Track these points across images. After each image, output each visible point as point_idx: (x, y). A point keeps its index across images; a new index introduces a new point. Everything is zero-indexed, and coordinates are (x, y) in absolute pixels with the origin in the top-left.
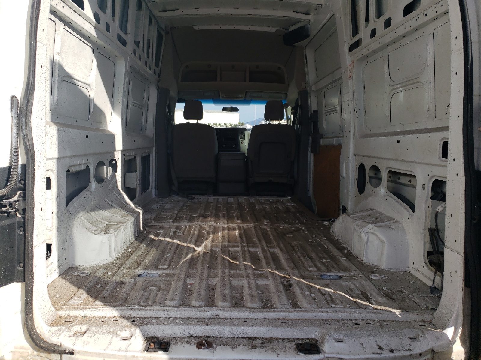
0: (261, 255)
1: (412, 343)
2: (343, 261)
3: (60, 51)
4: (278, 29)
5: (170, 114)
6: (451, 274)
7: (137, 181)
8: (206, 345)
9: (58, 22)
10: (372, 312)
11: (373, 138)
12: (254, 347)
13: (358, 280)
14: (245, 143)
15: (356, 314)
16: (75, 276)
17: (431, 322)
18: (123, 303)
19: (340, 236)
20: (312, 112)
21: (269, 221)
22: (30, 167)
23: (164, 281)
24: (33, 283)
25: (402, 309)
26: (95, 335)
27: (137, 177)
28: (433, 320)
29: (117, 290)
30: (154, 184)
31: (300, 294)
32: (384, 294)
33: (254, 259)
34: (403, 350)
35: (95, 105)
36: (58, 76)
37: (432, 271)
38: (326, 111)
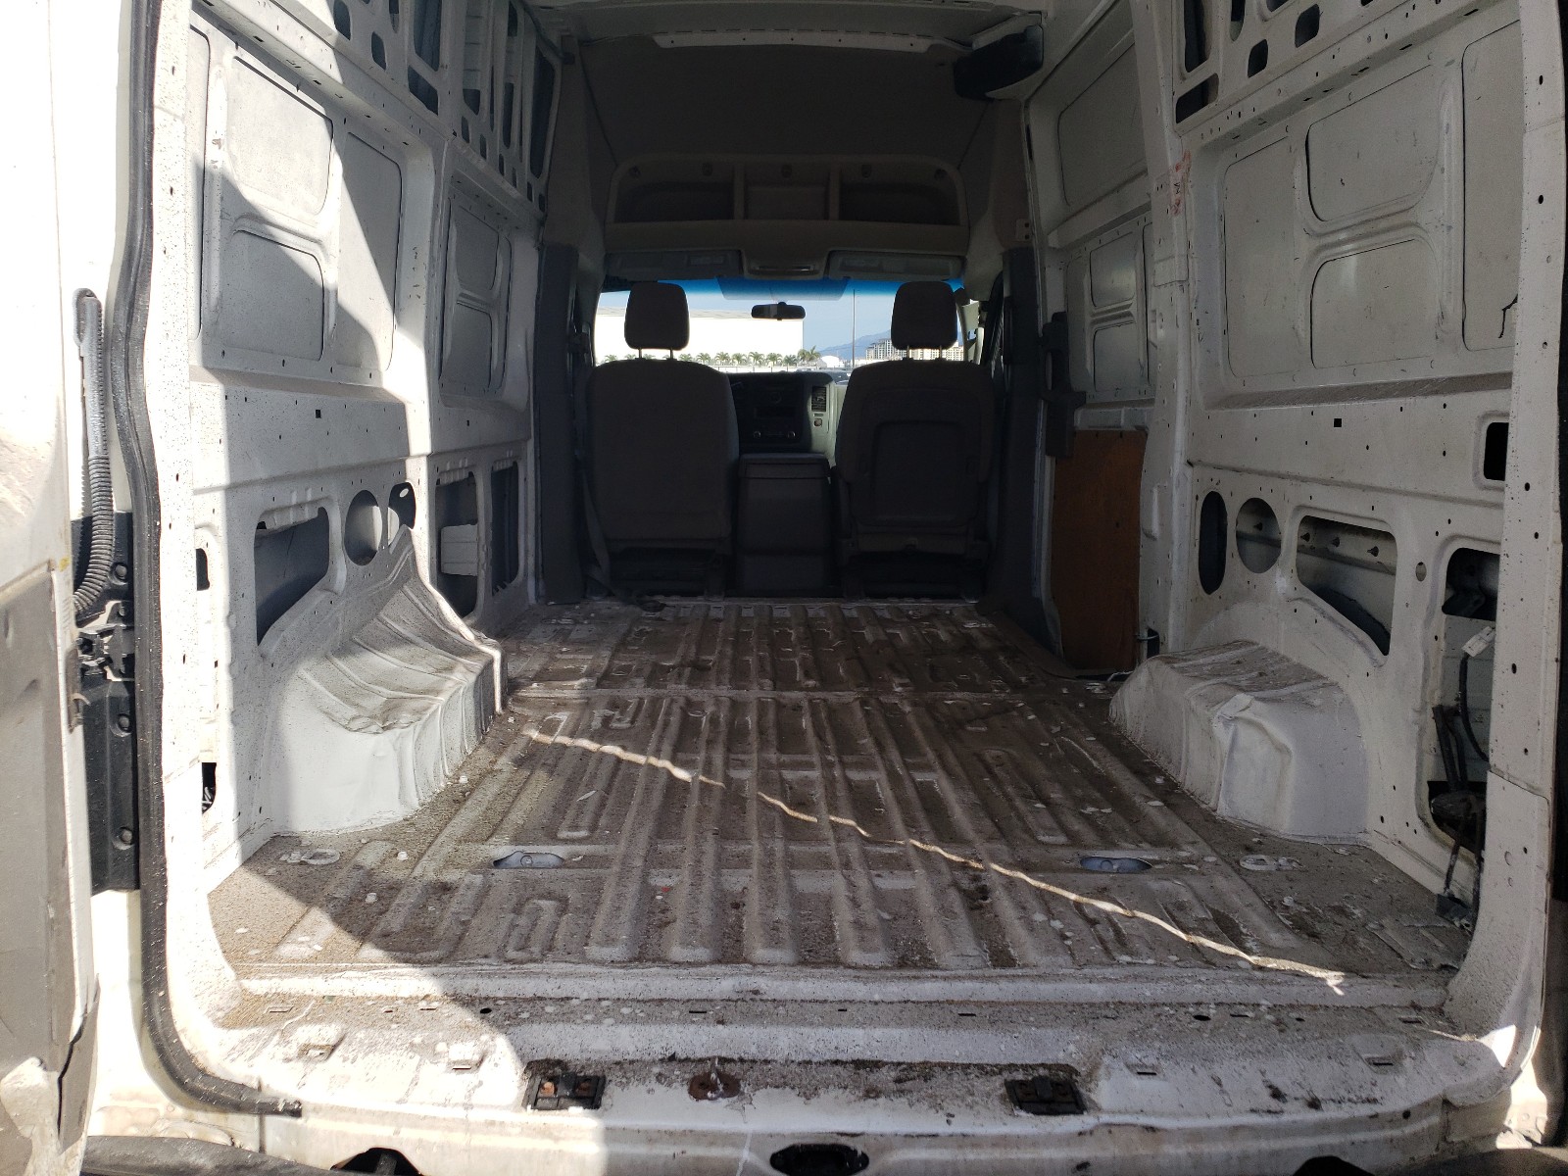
0: (884, 792)
1: (1379, 1079)
2: (1153, 812)
3: (224, 134)
4: (936, 42)
5: (579, 330)
6: (1509, 857)
7: (478, 553)
8: (721, 1087)
9: (218, 37)
10: (1250, 979)
11: (1252, 410)
12: (872, 1093)
13: (1203, 874)
14: (826, 423)
15: (1199, 987)
16: (294, 864)
17: (1439, 1011)
18: (452, 953)
19: (1142, 729)
20: (1049, 320)
21: (907, 681)
22: (146, 522)
23: (577, 881)
24: (164, 890)
25: (1348, 970)
26: (366, 1054)
27: (479, 540)
28: (1447, 1002)
29: (430, 908)
30: (531, 560)
31: (1017, 922)
32: (1287, 918)
33: (865, 805)
34: (1350, 1100)
35: (341, 312)
36: (221, 217)
37: (1444, 844)
38: (1094, 315)
